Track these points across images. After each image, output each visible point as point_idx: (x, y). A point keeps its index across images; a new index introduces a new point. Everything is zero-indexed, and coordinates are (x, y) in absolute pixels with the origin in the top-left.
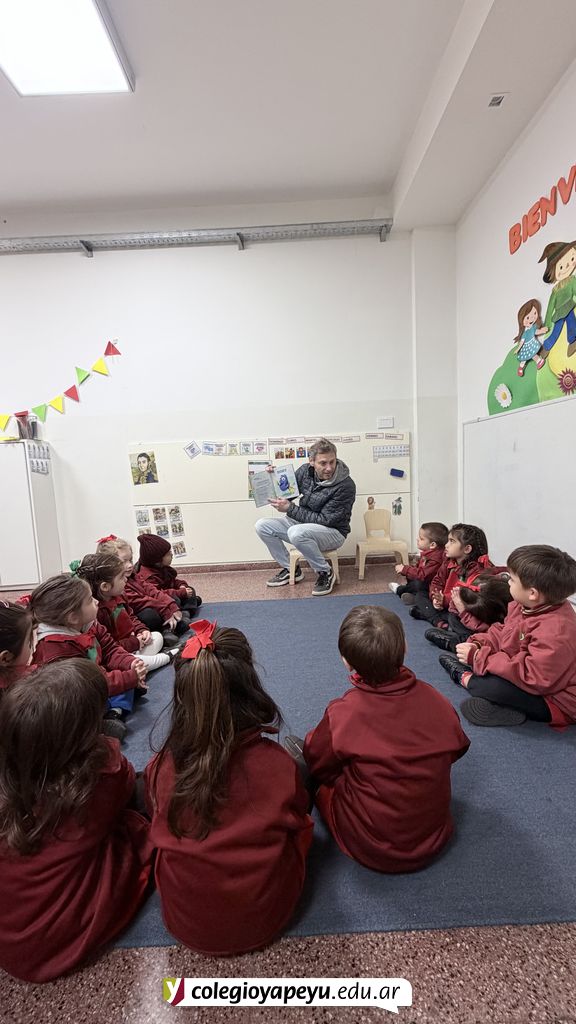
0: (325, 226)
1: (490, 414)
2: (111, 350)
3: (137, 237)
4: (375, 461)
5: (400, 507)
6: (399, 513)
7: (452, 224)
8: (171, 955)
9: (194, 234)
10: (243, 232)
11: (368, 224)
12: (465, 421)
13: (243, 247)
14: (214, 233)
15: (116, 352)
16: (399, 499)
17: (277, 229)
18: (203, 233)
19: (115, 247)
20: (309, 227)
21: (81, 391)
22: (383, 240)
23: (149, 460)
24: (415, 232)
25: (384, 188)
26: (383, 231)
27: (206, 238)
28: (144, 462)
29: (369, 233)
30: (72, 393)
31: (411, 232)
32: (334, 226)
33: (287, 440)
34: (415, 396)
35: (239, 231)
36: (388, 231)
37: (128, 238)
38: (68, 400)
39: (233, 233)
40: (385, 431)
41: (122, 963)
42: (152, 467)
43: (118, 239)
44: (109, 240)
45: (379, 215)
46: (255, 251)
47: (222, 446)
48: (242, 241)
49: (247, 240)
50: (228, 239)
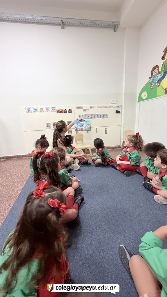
7: (139, 27)
10: (64, 20)
11: (111, 23)
13: (63, 28)
18: (47, 18)
22: (115, 31)
24: (126, 29)
25: (117, 9)
29: (111, 27)
34: (124, 92)
36: (117, 28)
39: (60, 20)
49: (65, 25)
50: (57, 23)
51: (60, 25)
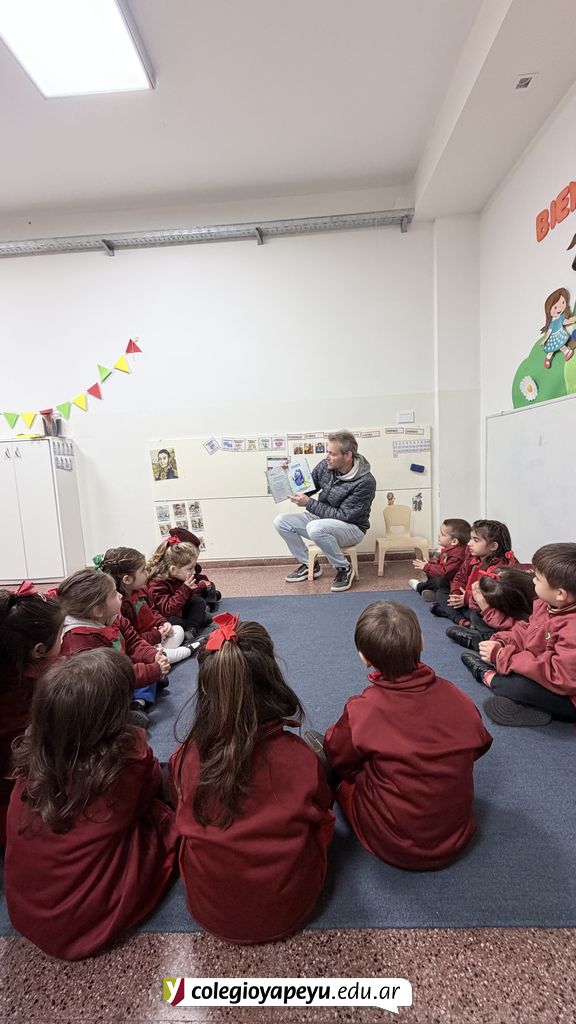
0: (345, 218)
1: (515, 408)
2: (132, 347)
3: (157, 235)
4: (395, 456)
5: (420, 503)
6: (420, 509)
7: (476, 213)
8: (195, 941)
9: (213, 230)
10: (261, 227)
11: (390, 215)
12: (489, 415)
13: (262, 242)
14: (233, 229)
15: (137, 350)
16: (419, 495)
17: (297, 223)
18: (222, 229)
19: (135, 246)
20: (328, 220)
21: (103, 388)
22: (404, 231)
23: (169, 456)
24: (436, 221)
25: (406, 177)
26: (404, 222)
27: (226, 234)
28: (164, 458)
29: (391, 224)
30: (95, 391)
31: (433, 221)
32: (354, 217)
33: (306, 436)
34: (436, 390)
35: (257, 226)
36: (409, 222)
37: (148, 236)
38: (91, 398)
39: (252, 228)
40: (405, 426)
41: (148, 947)
42: (173, 463)
43: (139, 237)
44: (130, 238)
45: (400, 205)
46: (274, 245)
47: (241, 442)
48: (262, 236)
49: (266, 235)
50: (247, 234)
51: (253, 237)
